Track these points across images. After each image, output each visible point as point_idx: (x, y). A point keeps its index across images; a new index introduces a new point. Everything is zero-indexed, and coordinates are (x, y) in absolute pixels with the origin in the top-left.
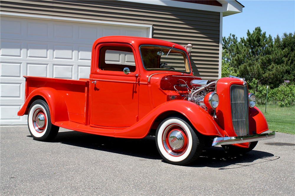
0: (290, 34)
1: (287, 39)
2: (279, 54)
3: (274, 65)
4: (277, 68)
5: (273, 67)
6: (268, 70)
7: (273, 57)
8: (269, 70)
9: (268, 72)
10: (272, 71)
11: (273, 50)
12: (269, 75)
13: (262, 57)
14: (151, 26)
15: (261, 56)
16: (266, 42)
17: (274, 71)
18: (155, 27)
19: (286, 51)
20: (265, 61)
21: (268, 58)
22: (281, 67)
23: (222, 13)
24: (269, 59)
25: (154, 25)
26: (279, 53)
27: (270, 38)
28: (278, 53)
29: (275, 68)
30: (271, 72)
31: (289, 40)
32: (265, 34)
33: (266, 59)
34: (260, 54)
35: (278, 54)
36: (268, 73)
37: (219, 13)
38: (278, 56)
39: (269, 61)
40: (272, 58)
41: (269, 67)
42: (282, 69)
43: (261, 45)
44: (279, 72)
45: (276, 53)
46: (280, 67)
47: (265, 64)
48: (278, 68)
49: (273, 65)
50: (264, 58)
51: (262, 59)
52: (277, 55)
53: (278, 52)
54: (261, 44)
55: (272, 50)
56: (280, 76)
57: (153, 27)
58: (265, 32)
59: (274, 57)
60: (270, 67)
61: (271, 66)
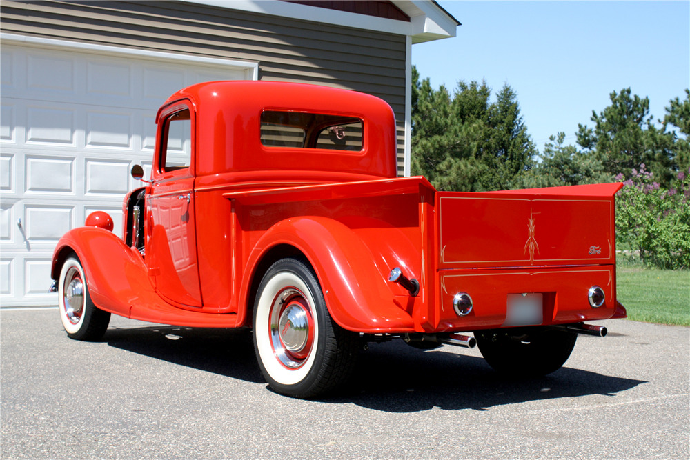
0: (474, 85)
1: (466, 96)
2: (464, 134)
3: (452, 160)
4: (459, 168)
5: (449, 167)
6: (438, 174)
7: (449, 141)
8: (441, 173)
9: (439, 178)
10: (447, 175)
11: (449, 124)
12: (441, 184)
13: (424, 142)
14: (255, 66)
15: (421, 137)
16: (433, 104)
17: (453, 175)
18: (264, 69)
19: (479, 126)
20: (432, 151)
21: (438, 142)
22: (469, 166)
23: (411, 38)
24: (441, 146)
25: (262, 63)
26: (463, 131)
27: (442, 95)
28: (461, 131)
29: (454, 168)
30: (445, 179)
31: (472, 97)
32: (427, 82)
33: (433, 146)
34: (419, 132)
35: (460, 134)
36: (438, 181)
37: (404, 37)
38: (460, 137)
39: (440, 152)
40: (448, 144)
41: (441, 165)
42: (471, 169)
43: (420, 110)
44: (464, 178)
45: (456, 130)
46: (466, 166)
47: (431, 158)
48: (463, 167)
49: (450, 162)
50: (429, 144)
51: (424, 147)
52: (457, 136)
53: (460, 127)
54: (419, 108)
55: (446, 124)
56: (466, 186)
57: (261, 67)
58: (428, 79)
59: (452, 140)
60: (443, 166)
61: (445, 163)
